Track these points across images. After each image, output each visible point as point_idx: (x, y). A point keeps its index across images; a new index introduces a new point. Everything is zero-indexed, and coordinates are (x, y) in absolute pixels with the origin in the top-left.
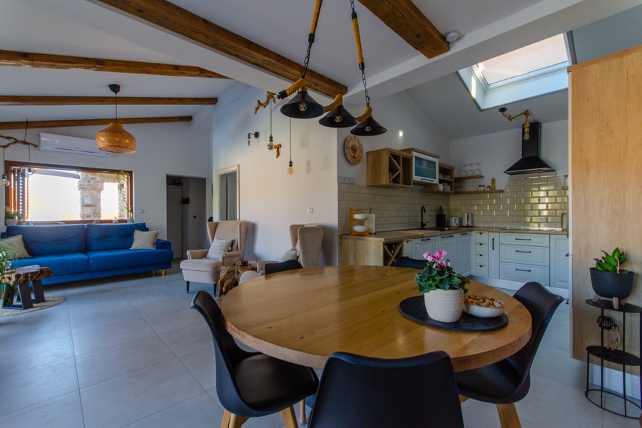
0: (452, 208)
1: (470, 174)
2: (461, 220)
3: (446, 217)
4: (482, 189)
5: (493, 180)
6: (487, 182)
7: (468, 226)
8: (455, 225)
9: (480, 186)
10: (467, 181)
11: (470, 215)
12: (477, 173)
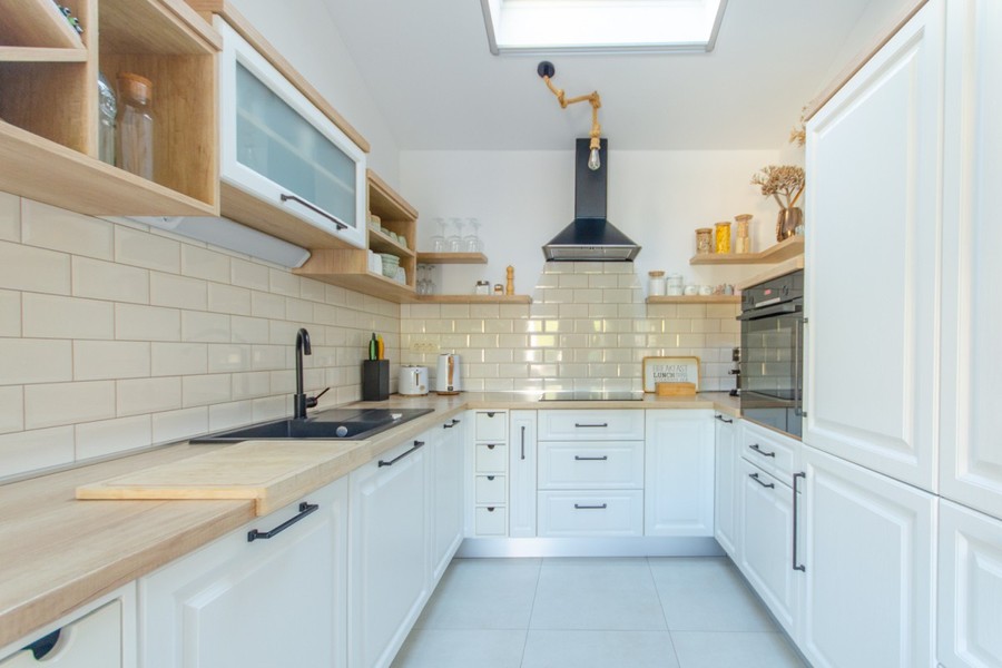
0: (407, 340)
1: (455, 249)
2: (432, 378)
3: (392, 368)
4: (482, 291)
5: (510, 271)
6: (494, 274)
7: (450, 394)
8: (415, 390)
9: (479, 283)
10: (445, 267)
11: (456, 360)
12: (472, 249)
